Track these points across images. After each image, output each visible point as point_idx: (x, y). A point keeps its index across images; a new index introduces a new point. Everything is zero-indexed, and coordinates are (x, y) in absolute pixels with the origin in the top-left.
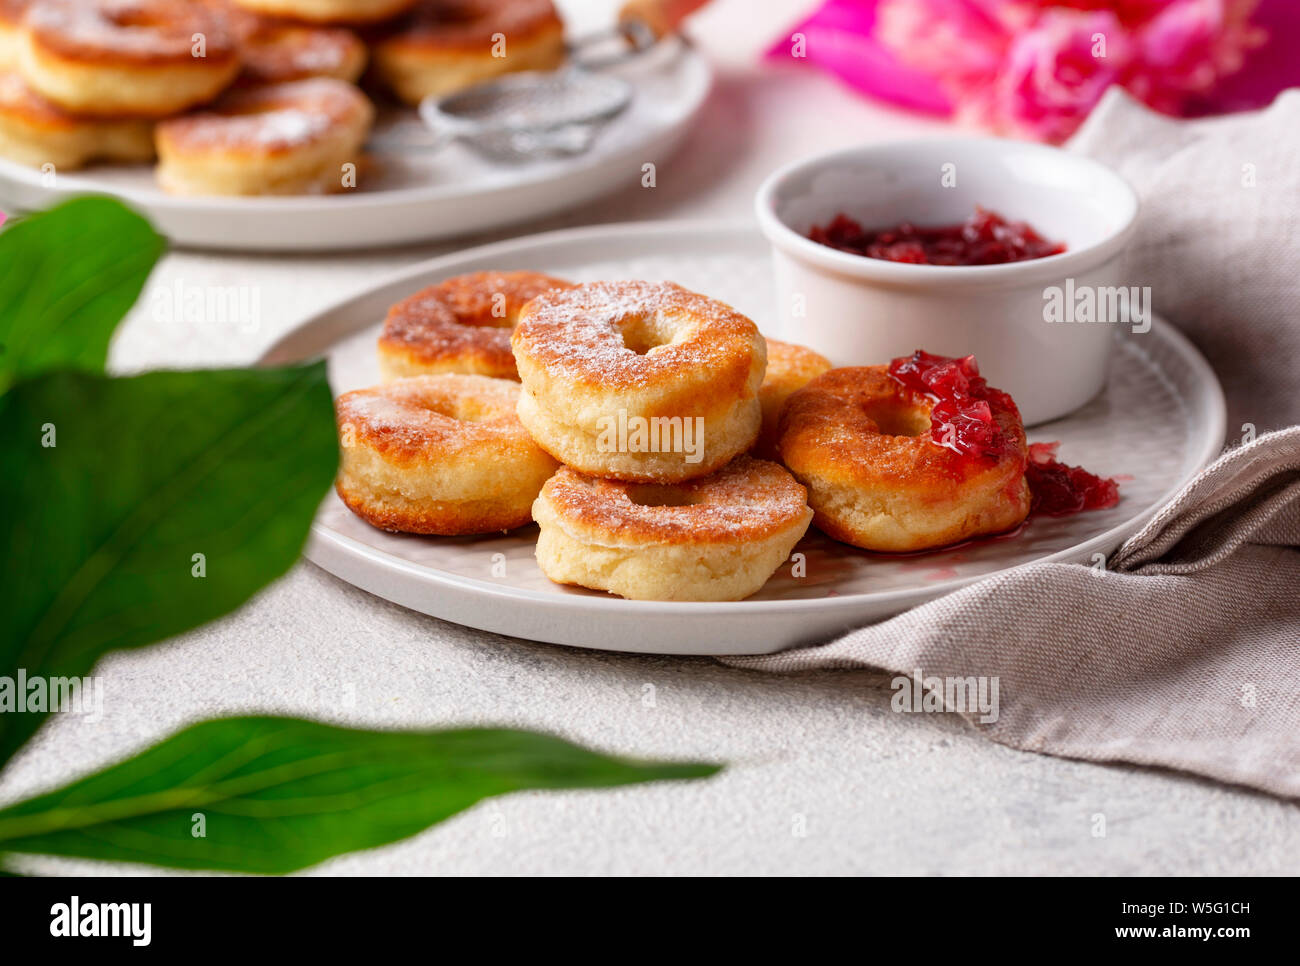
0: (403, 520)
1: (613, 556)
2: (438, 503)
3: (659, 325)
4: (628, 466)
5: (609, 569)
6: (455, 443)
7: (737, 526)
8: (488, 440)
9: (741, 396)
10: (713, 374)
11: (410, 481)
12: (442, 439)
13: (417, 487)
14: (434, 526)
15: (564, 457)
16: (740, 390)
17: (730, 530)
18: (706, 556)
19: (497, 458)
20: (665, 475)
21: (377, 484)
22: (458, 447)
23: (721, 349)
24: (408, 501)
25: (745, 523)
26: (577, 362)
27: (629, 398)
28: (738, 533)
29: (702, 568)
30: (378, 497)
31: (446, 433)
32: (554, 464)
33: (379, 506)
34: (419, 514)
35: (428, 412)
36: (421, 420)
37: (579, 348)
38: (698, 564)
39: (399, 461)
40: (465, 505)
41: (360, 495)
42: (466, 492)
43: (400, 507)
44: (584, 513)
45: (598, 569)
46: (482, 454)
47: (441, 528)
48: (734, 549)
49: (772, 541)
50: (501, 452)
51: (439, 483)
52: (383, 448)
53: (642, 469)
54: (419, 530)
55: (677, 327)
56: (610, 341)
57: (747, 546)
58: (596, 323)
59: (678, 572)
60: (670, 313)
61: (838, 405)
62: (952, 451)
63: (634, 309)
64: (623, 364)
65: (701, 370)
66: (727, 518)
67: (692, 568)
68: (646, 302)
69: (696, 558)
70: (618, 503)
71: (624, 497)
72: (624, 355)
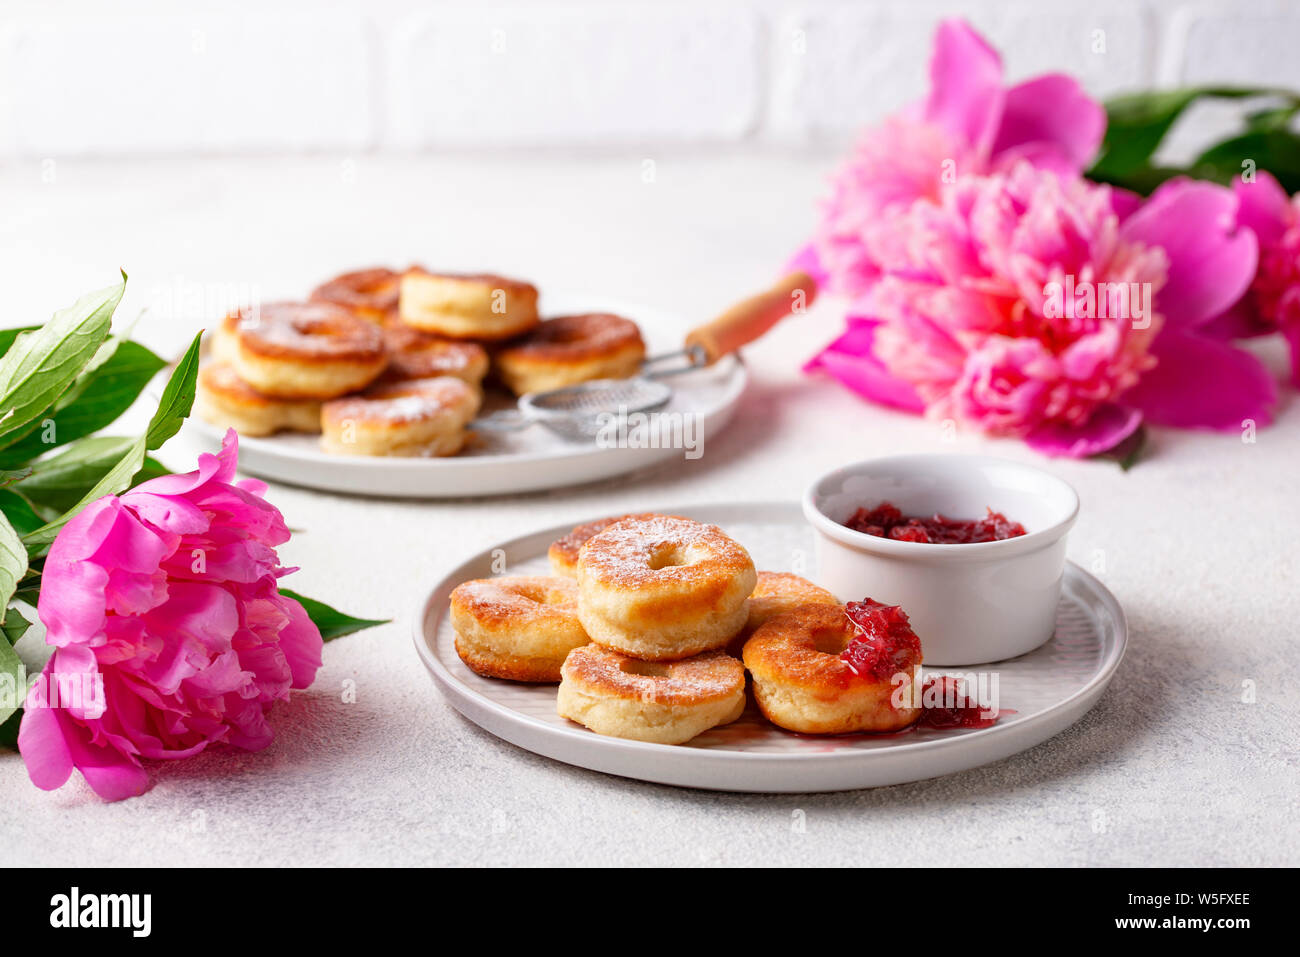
0: (492, 668)
1: (588, 702)
2: (514, 657)
3: (687, 553)
4: (622, 643)
5: (585, 710)
6: (530, 616)
7: (673, 693)
8: (553, 616)
9: (713, 608)
10: (692, 589)
11: (497, 639)
12: (522, 613)
13: (500, 645)
14: (511, 673)
15: (593, 637)
16: (714, 605)
17: (666, 695)
18: (644, 710)
19: (555, 628)
20: (644, 652)
21: (476, 642)
22: (531, 619)
23: (708, 574)
24: (496, 655)
25: (681, 693)
26: (606, 567)
27: (624, 597)
28: (671, 698)
29: (641, 718)
30: (478, 653)
31: (525, 610)
32: (587, 640)
33: (477, 658)
34: (502, 665)
35: (519, 596)
36: (515, 600)
37: (614, 558)
38: (639, 715)
39: (490, 625)
40: (534, 660)
41: (467, 650)
42: (533, 650)
43: (489, 660)
44: (579, 670)
45: (580, 710)
46: (545, 625)
47: (516, 677)
48: (666, 708)
49: (696, 708)
50: (559, 625)
51: (515, 643)
52: (480, 617)
53: (631, 647)
54: (502, 676)
55: (693, 556)
56: (639, 557)
57: (676, 709)
58: (640, 545)
59: (625, 718)
60: (697, 546)
61: (796, 626)
62: (848, 667)
63: (674, 540)
64: (634, 573)
65: (684, 586)
66: (671, 688)
67: (634, 718)
68: (686, 536)
69: (638, 710)
70: (609, 668)
71: (617, 665)
72: (641, 568)
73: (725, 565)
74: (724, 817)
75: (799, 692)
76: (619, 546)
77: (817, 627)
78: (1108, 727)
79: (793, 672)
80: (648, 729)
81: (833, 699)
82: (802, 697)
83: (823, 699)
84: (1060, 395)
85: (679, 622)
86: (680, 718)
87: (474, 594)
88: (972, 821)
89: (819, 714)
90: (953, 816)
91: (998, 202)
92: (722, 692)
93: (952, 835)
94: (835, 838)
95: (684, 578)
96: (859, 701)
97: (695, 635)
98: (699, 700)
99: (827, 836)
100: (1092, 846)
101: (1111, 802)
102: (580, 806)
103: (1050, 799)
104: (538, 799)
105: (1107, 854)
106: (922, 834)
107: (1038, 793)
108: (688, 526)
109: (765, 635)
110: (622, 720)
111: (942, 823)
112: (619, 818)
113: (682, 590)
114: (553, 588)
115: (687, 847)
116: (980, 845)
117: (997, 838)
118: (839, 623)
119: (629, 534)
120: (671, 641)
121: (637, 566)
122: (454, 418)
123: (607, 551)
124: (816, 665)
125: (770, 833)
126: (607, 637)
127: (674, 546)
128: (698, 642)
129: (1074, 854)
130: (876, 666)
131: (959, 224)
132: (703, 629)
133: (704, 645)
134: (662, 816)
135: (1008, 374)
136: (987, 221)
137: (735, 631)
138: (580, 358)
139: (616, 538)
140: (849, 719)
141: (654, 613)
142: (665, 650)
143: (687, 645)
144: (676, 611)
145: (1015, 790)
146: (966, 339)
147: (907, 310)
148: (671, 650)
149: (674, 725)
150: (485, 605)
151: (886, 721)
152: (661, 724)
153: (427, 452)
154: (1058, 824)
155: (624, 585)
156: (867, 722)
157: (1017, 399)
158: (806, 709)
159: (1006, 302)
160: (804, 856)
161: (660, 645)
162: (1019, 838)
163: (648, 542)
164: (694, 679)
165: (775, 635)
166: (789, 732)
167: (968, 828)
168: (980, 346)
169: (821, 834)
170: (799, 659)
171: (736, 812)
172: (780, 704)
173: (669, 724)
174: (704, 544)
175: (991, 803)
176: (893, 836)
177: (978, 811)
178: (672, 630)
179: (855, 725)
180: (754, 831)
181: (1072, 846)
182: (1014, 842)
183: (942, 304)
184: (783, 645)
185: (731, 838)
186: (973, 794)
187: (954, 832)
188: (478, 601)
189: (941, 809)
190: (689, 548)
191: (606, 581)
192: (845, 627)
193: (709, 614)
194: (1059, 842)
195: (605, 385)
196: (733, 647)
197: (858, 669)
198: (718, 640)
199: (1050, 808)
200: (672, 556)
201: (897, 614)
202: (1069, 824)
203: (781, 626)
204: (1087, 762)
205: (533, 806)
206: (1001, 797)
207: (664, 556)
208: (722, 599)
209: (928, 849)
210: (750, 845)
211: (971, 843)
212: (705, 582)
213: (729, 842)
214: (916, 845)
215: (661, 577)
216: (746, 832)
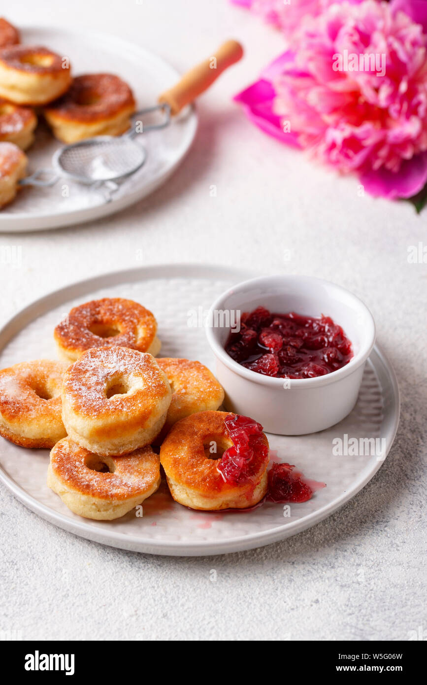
0: (12, 438)
1: (62, 490)
2: (23, 437)
3: (129, 380)
4: (86, 445)
6: (33, 414)
7: (114, 491)
8: (48, 413)
9: (142, 427)
10: (129, 418)
11: (14, 427)
12: (28, 410)
13: (15, 430)
14: (22, 445)
16: (143, 425)
18: (96, 503)
19: (48, 424)
20: (99, 454)
22: (33, 416)
23: (140, 405)
24: (12, 433)
25: (119, 491)
26: (78, 396)
27: (87, 422)
28: (112, 496)
29: (94, 507)
30: (3, 427)
32: (65, 435)
35: (29, 390)
36: (26, 396)
37: (83, 388)
38: (93, 505)
39: (8, 419)
40: (36, 439)
43: (9, 434)
44: (58, 467)
46: (42, 421)
47: (26, 447)
48: (109, 501)
49: (128, 501)
50: (51, 421)
51: (23, 431)
52: (3, 410)
53: (92, 448)
54: (16, 444)
55: (135, 384)
56: (99, 387)
57: (115, 502)
58: (101, 374)
59: (84, 506)
60: (136, 375)
61: (193, 434)
62: (221, 475)
63: (122, 369)
64: (95, 403)
65: (124, 415)
66: (113, 486)
67: (90, 506)
68: (130, 366)
69: (92, 502)
70: (77, 463)
71: (83, 460)
72: (99, 398)
73: (151, 395)
74: (142, 571)
75: (191, 491)
76: (88, 374)
77: (207, 433)
78: (382, 484)
79: (187, 479)
80: (98, 513)
81: (213, 498)
82: (192, 494)
83: (205, 497)
84: (383, 153)
85: (121, 437)
86: (118, 506)
88: (291, 581)
89: (202, 504)
90: (280, 576)
92: (144, 489)
94: (207, 595)
95: (125, 409)
96: (229, 496)
97: (131, 442)
98: (129, 496)
100: (360, 610)
101: (376, 565)
103: (340, 560)
105: (368, 620)
106: (259, 593)
107: (333, 553)
108: (132, 356)
109: (174, 442)
110: (82, 506)
111: (271, 582)
112: (79, 570)
113: (123, 418)
114: (52, 376)
115: (117, 601)
116: (292, 607)
117: (304, 600)
118: (220, 430)
119: (95, 363)
120: (117, 447)
121: (95, 395)
122: (10, 181)
123: (79, 380)
124: (202, 472)
125: (168, 589)
126: (77, 440)
127: (122, 374)
128: (132, 447)
129: (348, 619)
130: (239, 479)
132: (136, 438)
133: (136, 447)
134: (105, 569)
135: (352, 144)
137: (156, 433)
138: (93, 118)
139: (86, 367)
140: (221, 505)
141: (102, 433)
142: (112, 451)
143: (126, 449)
144: (119, 431)
145: (320, 549)
146: (329, 119)
147: (293, 94)
148: (115, 452)
149: (114, 510)
150: (7, 402)
151: (245, 504)
152: (106, 510)
154: (342, 586)
155: (88, 415)
156: (232, 505)
158: (195, 500)
159: (355, 94)
160: (186, 614)
161: (109, 449)
162: (317, 601)
163: (106, 371)
164: (128, 475)
165: (180, 442)
166: (186, 508)
167: (287, 588)
168: (336, 126)
169: (198, 591)
170: (193, 466)
171: (149, 566)
172: (180, 493)
173: (111, 511)
174: (140, 374)
175: (304, 563)
176: (242, 595)
177: (295, 571)
178: (116, 441)
179: (224, 507)
180: (158, 587)
181: (349, 611)
182: (314, 605)
183: (314, 97)
184: (183, 452)
185: (143, 593)
186: (294, 553)
187: (278, 592)
188: (2, 399)
190: (131, 376)
191: (77, 409)
192: (224, 432)
193: (140, 429)
194: (341, 606)
196: (155, 446)
197: (226, 479)
198: (146, 442)
199: (339, 569)
200: (121, 380)
201: (255, 430)
202: (349, 587)
203: (184, 434)
204: (365, 522)
206: (311, 556)
207: (115, 387)
208: (149, 420)
210: (155, 600)
211: (288, 604)
212: (137, 413)
213: (142, 597)
214: (255, 605)
215: (111, 407)
216: (154, 587)
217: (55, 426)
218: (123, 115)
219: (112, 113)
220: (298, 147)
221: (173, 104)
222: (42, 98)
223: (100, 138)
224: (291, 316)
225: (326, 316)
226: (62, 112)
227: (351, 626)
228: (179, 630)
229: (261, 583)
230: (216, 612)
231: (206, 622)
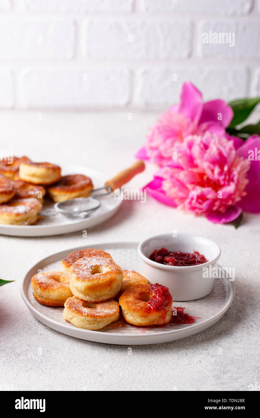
0: (44, 302)
1: (72, 316)
2: (50, 299)
3: (103, 268)
4: (83, 297)
5: (71, 318)
6: (55, 287)
7: (98, 314)
8: (62, 287)
9: (110, 287)
10: (104, 282)
11: (45, 294)
12: (53, 286)
13: (46, 296)
14: (49, 304)
15: (74, 295)
17: (95, 315)
18: (89, 320)
20: (89, 300)
21: (39, 294)
22: (55, 288)
23: (109, 276)
24: (45, 298)
25: (100, 314)
26: (78, 274)
27: (83, 284)
28: (97, 316)
29: (88, 322)
30: (39, 297)
31: (54, 285)
32: (72, 295)
33: (39, 299)
34: (47, 301)
35: (52, 280)
36: (51, 281)
37: (81, 271)
39: (43, 290)
40: (57, 300)
41: (36, 296)
42: (56, 298)
43: (43, 299)
44: (69, 306)
45: (70, 318)
46: (60, 290)
47: (51, 305)
48: (95, 319)
49: (105, 319)
50: (64, 290)
51: (51, 295)
52: (40, 287)
53: (85, 299)
54: (47, 304)
55: (105, 270)
56: (88, 270)
57: (99, 319)
58: (89, 266)
59: (83, 322)
60: (106, 266)
61: (135, 292)
62: (150, 306)
63: (99, 264)
64: (86, 276)
65: (101, 280)
66: (97, 313)
67: (86, 322)
68: (102, 263)
69: (87, 320)
70: (78, 305)
71: (81, 304)
72: (89, 274)
73: (114, 273)
74: (112, 353)
75: (135, 314)
76: (82, 266)
77: (142, 292)
78: (228, 321)
79: (133, 308)
80: (90, 325)
81: (146, 317)
82: (136, 316)
83: (142, 316)
84: (217, 203)
85: (100, 291)
86: (99, 322)
87: (39, 279)
88: (186, 355)
89: (141, 321)
90: (181, 353)
91: (199, 145)
92: (112, 314)
93: (180, 360)
94: (145, 361)
95: (101, 278)
96: (154, 317)
97: (104, 295)
98: (105, 317)
99: (143, 360)
100: (222, 364)
101: (228, 348)
102: (69, 349)
103: (210, 347)
104: (57, 346)
105: (226, 367)
106: (171, 359)
107: (206, 345)
108: (103, 259)
109: (125, 295)
110: (82, 322)
111: (177, 356)
112: (81, 353)
113: (101, 282)
114: (63, 276)
115: (101, 364)
116: (188, 364)
117: (193, 361)
118: (148, 291)
119: (86, 262)
120: (98, 297)
121: (87, 273)
122: (34, 212)
123: (78, 268)
124: (141, 305)
125: (126, 359)
126: (78, 295)
127: (99, 266)
128: (105, 297)
129: (216, 367)
130: (159, 307)
131: (188, 151)
132: (107, 293)
133: (107, 298)
134: (94, 352)
135: (202, 198)
136: (196, 151)
137: (117, 293)
138: (73, 190)
139: (81, 264)
140: (150, 322)
141: (92, 289)
142: (95, 299)
143: (102, 298)
144: (99, 288)
145: (200, 344)
146: (190, 186)
147: (172, 177)
148: (97, 299)
149: (98, 324)
150: (42, 283)
151: (161, 322)
152: (94, 324)
153: (26, 223)
154: (212, 356)
155: (83, 280)
156: (156, 323)
157: (205, 205)
158: (137, 319)
159: (202, 175)
160: (136, 367)
161: (94, 298)
162: (200, 361)
163: (91, 265)
164: (104, 309)
165: (129, 295)
166: (133, 325)
167: (185, 357)
168: (194, 189)
169: (141, 359)
170: (136, 303)
171: (116, 351)
172: (130, 317)
173: (96, 324)
174: (108, 266)
175: (192, 349)
176: (163, 360)
177: (188, 351)
178: (98, 294)
179: (152, 324)
180: (121, 358)
181: (216, 364)
182: (199, 363)
183: (182, 176)
184: (131, 299)
185: (114, 360)
186: (187, 345)
187: (181, 359)
188: (40, 282)
189: (177, 351)
190: (103, 267)
191: (78, 278)
192: (150, 292)
193: (109, 289)
194: (212, 363)
195: (80, 199)
196: (116, 298)
197: (153, 308)
198: (112, 296)
199: (210, 350)
200: (98, 269)
201: (165, 289)
202: (215, 356)
203: (130, 292)
204: (221, 334)
205: (55, 348)
206: (195, 346)
207: (96, 270)
208: (113, 284)
209: (173, 365)
210: (120, 363)
211: (186, 363)
212: (108, 279)
213: (113, 362)
214: (169, 363)
215: (94, 277)
216: (119, 358)
217: (66, 292)
218: (88, 190)
219: (82, 188)
220: (175, 206)
221: (112, 186)
222: (48, 181)
223: (76, 199)
224: (178, 253)
225: (196, 251)
226: (58, 188)
227: (218, 370)
228: (133, 373)
229: (172, 356)
230: (151, 366)
231: (146, 370)
